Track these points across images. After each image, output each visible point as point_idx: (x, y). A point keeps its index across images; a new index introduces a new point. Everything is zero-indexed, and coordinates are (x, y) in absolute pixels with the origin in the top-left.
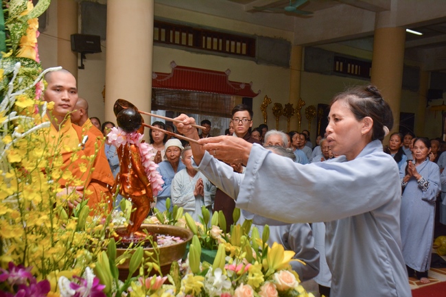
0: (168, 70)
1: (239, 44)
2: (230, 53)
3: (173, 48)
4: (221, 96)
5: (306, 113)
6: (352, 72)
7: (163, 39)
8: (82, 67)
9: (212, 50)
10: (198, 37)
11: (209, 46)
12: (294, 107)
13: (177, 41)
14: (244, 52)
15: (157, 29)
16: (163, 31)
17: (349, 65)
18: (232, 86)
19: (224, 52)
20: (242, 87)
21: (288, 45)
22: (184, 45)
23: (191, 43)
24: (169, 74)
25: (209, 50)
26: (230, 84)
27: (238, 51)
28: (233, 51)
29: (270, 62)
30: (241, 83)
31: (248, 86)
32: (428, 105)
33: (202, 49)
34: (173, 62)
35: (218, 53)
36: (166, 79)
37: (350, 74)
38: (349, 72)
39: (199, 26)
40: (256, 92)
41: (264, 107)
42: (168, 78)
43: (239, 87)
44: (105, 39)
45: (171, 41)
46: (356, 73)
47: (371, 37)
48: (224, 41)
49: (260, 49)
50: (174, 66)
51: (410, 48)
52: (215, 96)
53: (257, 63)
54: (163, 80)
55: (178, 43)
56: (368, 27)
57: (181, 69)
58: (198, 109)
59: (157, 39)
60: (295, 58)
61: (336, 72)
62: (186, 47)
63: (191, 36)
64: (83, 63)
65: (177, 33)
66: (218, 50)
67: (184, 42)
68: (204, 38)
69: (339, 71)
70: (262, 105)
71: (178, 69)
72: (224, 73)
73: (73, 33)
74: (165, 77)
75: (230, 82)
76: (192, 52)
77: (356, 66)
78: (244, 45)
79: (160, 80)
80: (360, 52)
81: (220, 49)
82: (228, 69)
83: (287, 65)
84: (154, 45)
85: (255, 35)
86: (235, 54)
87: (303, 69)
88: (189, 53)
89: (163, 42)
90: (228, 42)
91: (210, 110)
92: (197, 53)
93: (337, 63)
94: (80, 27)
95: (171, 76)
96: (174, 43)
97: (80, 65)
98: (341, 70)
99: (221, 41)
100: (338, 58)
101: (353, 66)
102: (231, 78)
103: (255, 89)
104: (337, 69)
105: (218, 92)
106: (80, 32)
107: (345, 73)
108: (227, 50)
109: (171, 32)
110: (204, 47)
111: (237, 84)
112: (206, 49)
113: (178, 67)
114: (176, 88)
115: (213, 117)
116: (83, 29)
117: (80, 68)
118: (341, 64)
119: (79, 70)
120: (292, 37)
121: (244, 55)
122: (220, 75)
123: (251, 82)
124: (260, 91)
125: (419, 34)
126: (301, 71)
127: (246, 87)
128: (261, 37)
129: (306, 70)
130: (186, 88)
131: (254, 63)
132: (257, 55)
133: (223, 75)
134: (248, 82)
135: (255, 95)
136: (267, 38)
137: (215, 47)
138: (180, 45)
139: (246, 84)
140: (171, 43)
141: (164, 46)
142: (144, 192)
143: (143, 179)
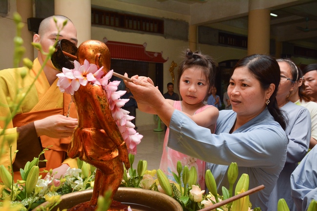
1: (152, 25)
2: (146, 30)
3: (105, 28)
6: (231, 43)
7: (97, 21)
9: (133, 28)
10: (122, 20)
11: (131, 26)
13: (107, 22)
14: (156, 29)
16: (97, 16)
17: (229, 39)
19: (141, 30)
20: (156, 55)
21: (186, 25)
23: (117, 24)
25: (130, 29)
26: (147, 54)
27: (152, 29)
28: (148, 29)
29: (174, 37)
30: (154, 53)
31: (160, 55)
33: (126, 28)
34: (105, 38)
35: (137, 31)
37: (230, 45)
38: (229, 43)
39: (123, 11)
40: (165, 58)
41: (171, 70)
43: (153, 55)
45: (103, 22)
46: (234, 44)
47: (245, 18)
48: (141, 23)
49: (167, 27)
50: (106, 41)
51: (273, 25)
53: (165, 38)
55: (108, 24)
56: (244, 10)
57: (111, 43)
60: (192, 34)
61: (220, 43)
62: (114, 26)
63: (117, 19)
65: (107, 17)
66: (137, 29)
68: (127, 21)
70: (171, 68)
71: (109, 43)
72: (142, 45)
73: (30, 17)
75: (147, 52)
76: (118, 30)
77: (234, 40)
78: (156, 25)
80: (237, 29)
81: (139, 28)
82: (145, 43)
83: (186, 39)
85: (163, 18)
86: (149, 31)
87: (198, 42)
88: (116, 31)
89: (97, 24)
90: (144, 24)
92: (122, 31)
94: (34, 13)
96: (105, 24)
98: (223, 42)
99: (139, 23)
100: (222, 34)
101: (231, 39)
102: (148, 49)
104: (221, 41)
105: (138, 59)
106: (34, 16)
107: (226, 43)
108: (144, 28)
109: (103, 16)
110: (127, 26)
111: (152, 54)
112: (128, 28)
113: (109, 41)
116: (36, 15)
120: (191, 20)
121: (156, 32)
122: (139, 47)
123: (162, 52)
124: (168, 58)
125: (276, 15)
126: (196, 43)
127: (158, 55)
128: (168, 19)
129: (200, 42)
130: (117, 58)
131: (163, 38)
132: (165, 31)
133: (141, 47)
134: (160, 52)
135: (165, 61)
136: (172, 20)
137: (135, 26)
138: (110, 26)
139: (158, 53)
140: (103, 25)
141: (98, 27)
142: (115, 154)
143: (115, 135)
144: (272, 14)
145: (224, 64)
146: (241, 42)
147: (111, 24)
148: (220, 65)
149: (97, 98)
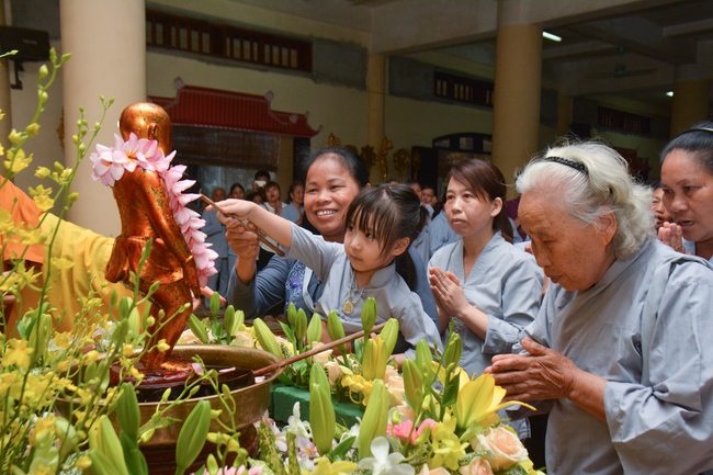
0: (170, 93)
1: (285, 52)
2: (271, 64)
3: (177, 56)
4: (258, 137)
5: (395, 161)
6: (462, 97)
7: (160, 40)
8: (18, 86)
9: (242, 59)
10: (219, 39)
11: (237, 54)
12: (376, 151)
13: (184, 44)
14: (294, 63)
15: (150, 24)
16: (159, 28)
17: (456, 86)
18: (276, 118)
19: (261, 62)
20: (293, 120)
21: (363, 53)
22: (194, 52)
23: (206, 48)
24: (172, 99)
25: (236, 59)
26: (273, 116)
27: (285, 62)
28: (276, 61)
29: (335, 81)
30: (291, 114)
31: (302, 119)
33: (226, 57)
34: (179, 79)
35: (252, 65)
37: (458, 100)
38: (456, 96)
39: (219, 19)
40: (314, 127)
42: (170, 104)
43: (287, 120)
44: (58, 37)
45: (174, 44)
46: (467, 98)
47: (490, 41)
48: (259, 46)
49: (319, 58)
50: (180, 85)
51: (550, 61)
52: (247, 137)
53: (315, 81)
55: (186, 47)
56: (486, 25)
57: (192, 92)
58: (219, 157)
59: (150, 40)
60: (374, 75)
61: (437, 96)
62: (200, 54)
63: (206, 37)
64: (20, 79)
65: (183, 33)
66: (251, 61)
67: (195, 46)
68: (228, 40)
69: (441, 95)
71: (188, 91)
72: (263, 98)
74: (166, 104)
75: (274, 112)
76: (209, 62)
77: (467, 89)
78: (294, 53)
81: (256, 58)
82: (270, 92)
83: (362, 86)
85: (312, 37)
86: (280, 67)
87: (387, 92)
88: (204, 65)
89: (159, 46)
90: (267, 49)
91: (240, 161)
92: (218, 64)
93: (439, 83)
95: (176, 102)
96: (178, 47)
97: (13, 81)
98: (445, 94)
99: (256, 45)
100: (441, 75)
101: (462, 88)
102: (276, 105)
103: (313, 124)
104: (439, 93)
105: (253, 128)
106: (9, 23)
107: (450, 97)
108: (267, 60)
109: (173, 30)
110: (228, 54)
111: (284, 116)
112: (232, 57)
113: (187, 87)
114: (186, 122)
115: (244, 171)
116: (14, 19)
117: (14, 87)
118: (445, 84)
119: (13, 92)
120: (368, 41)
121: (294, 69)
122: (257, 100)
123: (308, 112)
124: (321, 126)
125: (557, 39)
126: (384, 94)
127: (298, 120)
128: (321, 40)
129: (392, 93)
130: (203, 123)
131: (310, 82)
132: (314, 68)
133: (261, 101)
134: (302, 112)
135: (314, 133)
136: (331, 42)
137: (247, 56)
138: (188, 51)
139: (299, 115)
140: (174, 48)
141: (161, 53)
142: (178, 275)
143: (177, 246)
144: (545, 34)
145: (446, 143)
146: (481, 92)
147: (193, 48)
148: (437, 144)
149: (149, 189)
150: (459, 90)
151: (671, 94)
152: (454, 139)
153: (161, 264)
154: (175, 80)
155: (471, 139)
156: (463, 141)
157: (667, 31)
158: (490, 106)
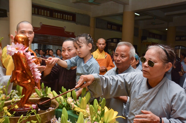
0: (39, 26)
1: (69, 16)
2: (65, 20)
3: (41, 17)
4: (62, 38)
6: (114, 29)
7: (36, 13)
9: (58, 18)
10: (52, 13)
11: (56, 17)
13: (42, 14)
14: (71, 19)
15: (34, 8)
16: (36, 9)
17: (113, 26)
18: (66, 33)
19: (63, 19)
20: (71, 34)
21: (89, 17)
22: (45, 16)
23: (48, 15)
24: (39, 28)
25: (56, 18)
27: (69, 19)
28: (66, 19)
29: (82, 24)
30: (70, 32)
32: (142, 42)
33: (54, 18)
34: (41, 23)
35: (60, 20)
36: (38, 30)
37: (113, 29)
38: (113, 28)
39: (52, 8)
42: (39, 29)
45: (40, 14)
46: (116, 29)
47: (122, 15)
48: (63, 15)
49: (78, 18)
50: (41, 24)
51: (136, 20)
52: (59, 38)
54: (37, 30)
55: (43, 15)
56: (121, 11)
58: (52, 43)
59: (34, 12)
60: (92, 23)
61: (108, 29)
62: (47, 16)
63: (48, 12)
65: (42, 11)
66: (60, 18)
67: (45, 14)
68: (54, 13)
69: (109, 28)
71: (43, 26)
72: (63, 28)
74: (38, 29)
75: (66, 32)
76: (49, 19)
77: (116, 27)
78: (71, 17)
79: (35, 30)
80: (117, 21)
81: (61, 18)
82: (65, 27)
83: (89, 25)
84: (32, 15)
85: (76, 12)
86: (68, 20)
87: (95, 27)
88: (48, 19)
89: (36, 14)
90: (64, 15)
91: (57, 44)
92: (51, 19)
93: (108, 25)
95: (40, 29)
96: (41, 15)
98: (110, 28)
99: (61, 15)
100: (109, 23)
101: (114, 26)
102: (66, 30)
104: (108, 28)
105: (60, 36)
107: (111, 29)
108: (64, 18)
109: (40, 10)
110: (54, 17)
111: (68, 33)
112: (55, 17)
114: (43, 34)
115: (58, 46)
118: (110, 25)
120: (90, 14)
121: (71, 21)
125: (139, 15)
128: (78, 14)
129: (96, 27)
130: (47, 34)
131: (75, 24)
132: (76, 21)
133: (62, 29)
134: (73, 32)
136: (81, 14)
137: (59, 17)
138: (44, 16)
139: (72, 33)
140: (40, 15)
141: (37, 16)
142: (29, 81)
143: (29, 73)
144: (135, 14)
145: (110, 40)
146: (119, 28)
147: (45, 15)
148: (108, 41)
149: (21, 58)
150: (114, 27)
151: (167, 29)
152: (112, 39)
153: (25, 78)
154: (40, 23)
155: (116, 40)
156: (114, 40)
157: (166, 14)
158: (121, 31)
